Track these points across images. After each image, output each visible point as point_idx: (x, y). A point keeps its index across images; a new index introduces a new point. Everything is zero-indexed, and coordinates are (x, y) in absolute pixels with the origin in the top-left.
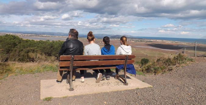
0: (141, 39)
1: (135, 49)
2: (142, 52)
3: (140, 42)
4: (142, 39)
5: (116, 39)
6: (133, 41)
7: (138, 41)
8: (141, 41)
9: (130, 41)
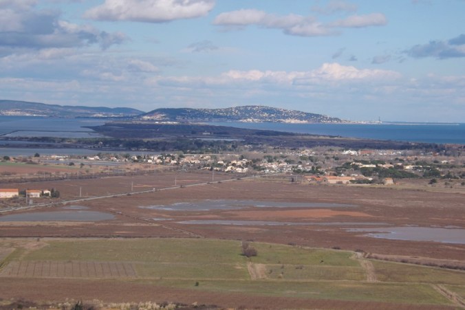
0: (427, 148)
1: (366, 264)
2: (439, 289)
3: (424, 185)
4: (438, 149)
5: (155, 159)
6: (345, 179)
7: (398, 174)
8: (432, 174)
9: (309, 179)
